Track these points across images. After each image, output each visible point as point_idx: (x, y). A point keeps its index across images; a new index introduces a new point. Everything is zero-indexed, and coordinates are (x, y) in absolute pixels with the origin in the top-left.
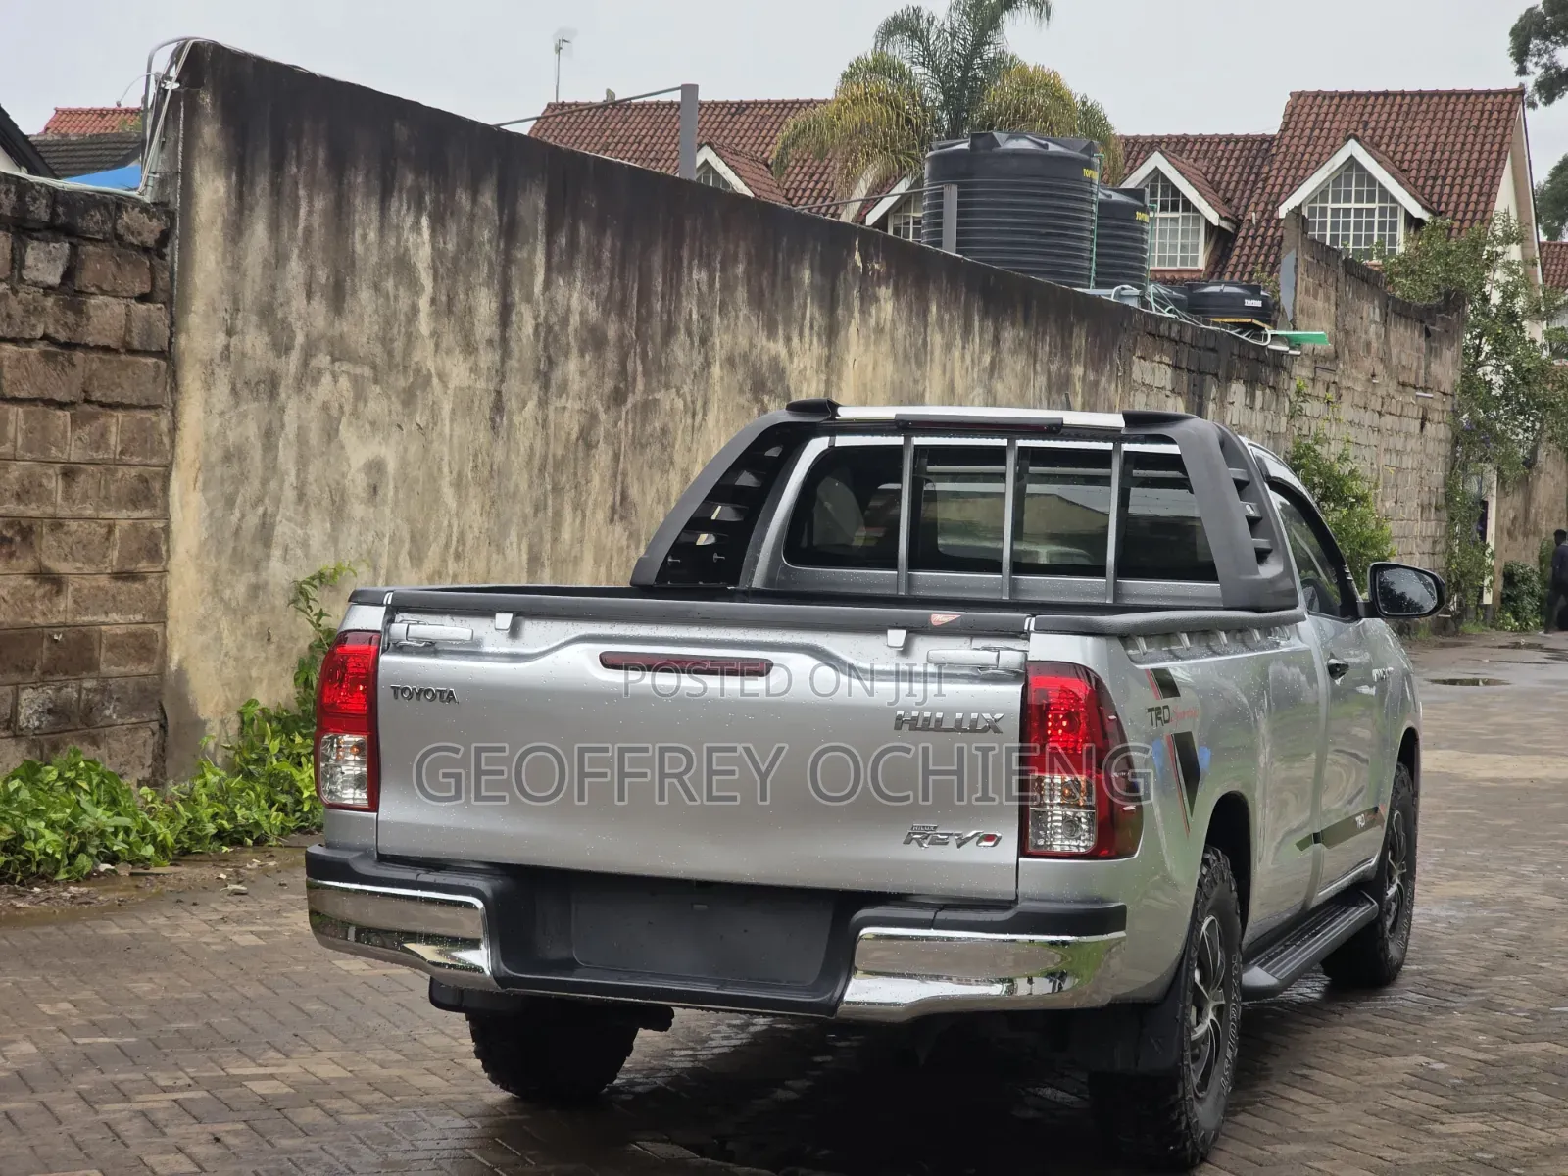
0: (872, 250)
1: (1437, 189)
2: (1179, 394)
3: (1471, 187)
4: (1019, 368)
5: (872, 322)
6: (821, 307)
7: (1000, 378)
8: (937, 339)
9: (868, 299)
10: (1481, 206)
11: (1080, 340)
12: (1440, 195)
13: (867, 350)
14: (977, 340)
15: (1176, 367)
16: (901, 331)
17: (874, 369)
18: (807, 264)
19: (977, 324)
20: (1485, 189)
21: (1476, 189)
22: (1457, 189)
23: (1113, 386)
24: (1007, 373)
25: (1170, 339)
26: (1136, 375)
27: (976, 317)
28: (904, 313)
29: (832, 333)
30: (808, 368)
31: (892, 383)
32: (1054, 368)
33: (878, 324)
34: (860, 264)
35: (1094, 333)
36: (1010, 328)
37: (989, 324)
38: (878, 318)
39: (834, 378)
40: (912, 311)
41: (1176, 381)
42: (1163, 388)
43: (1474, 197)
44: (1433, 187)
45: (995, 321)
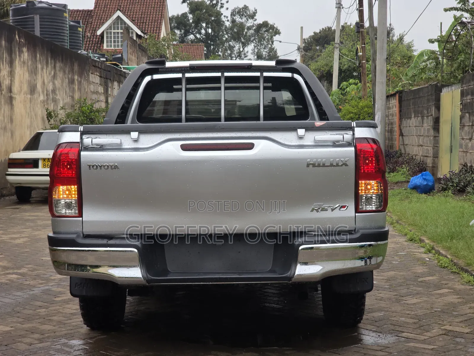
0: (21, 35)
1: (144, 26)
2: (102, 85)
3: (154, 25)
4: (61, 76)
5: (22, 60)
6: (8, 54)
7: (57, 79)
8: (39, 66)
9: (21, 52)
10: (158, 31)
11: (76, 68)
12: (145, 28)
13: (21, 69)
14: (50, 66)
15: (101, 77)
16: (30, 63)
17: (23, 76)
18: (3, 39)
19: (50, 61)
20: (158, 26)
21: (156, 26)
22: (150, 26)
23: (85, 82)
24: (58, 77)
25: (99, 68)
26: (91, 79)
27: (49, 59)
28: (30, 57)
29: (11, 63)
30: (6, 75)
31: (28, 80)
32: (70, 76)
33: (23, 60)
34: (18, 40)
35: (79, 65)
36: (58, 63)
37: (53, 61)
38: (23, 59)
39: (13, 79)
40: (32, 56)
41: (101, 81)
42: (98, 83)
43: (155, 29)
44: (142, 25)
45: (54, 59)
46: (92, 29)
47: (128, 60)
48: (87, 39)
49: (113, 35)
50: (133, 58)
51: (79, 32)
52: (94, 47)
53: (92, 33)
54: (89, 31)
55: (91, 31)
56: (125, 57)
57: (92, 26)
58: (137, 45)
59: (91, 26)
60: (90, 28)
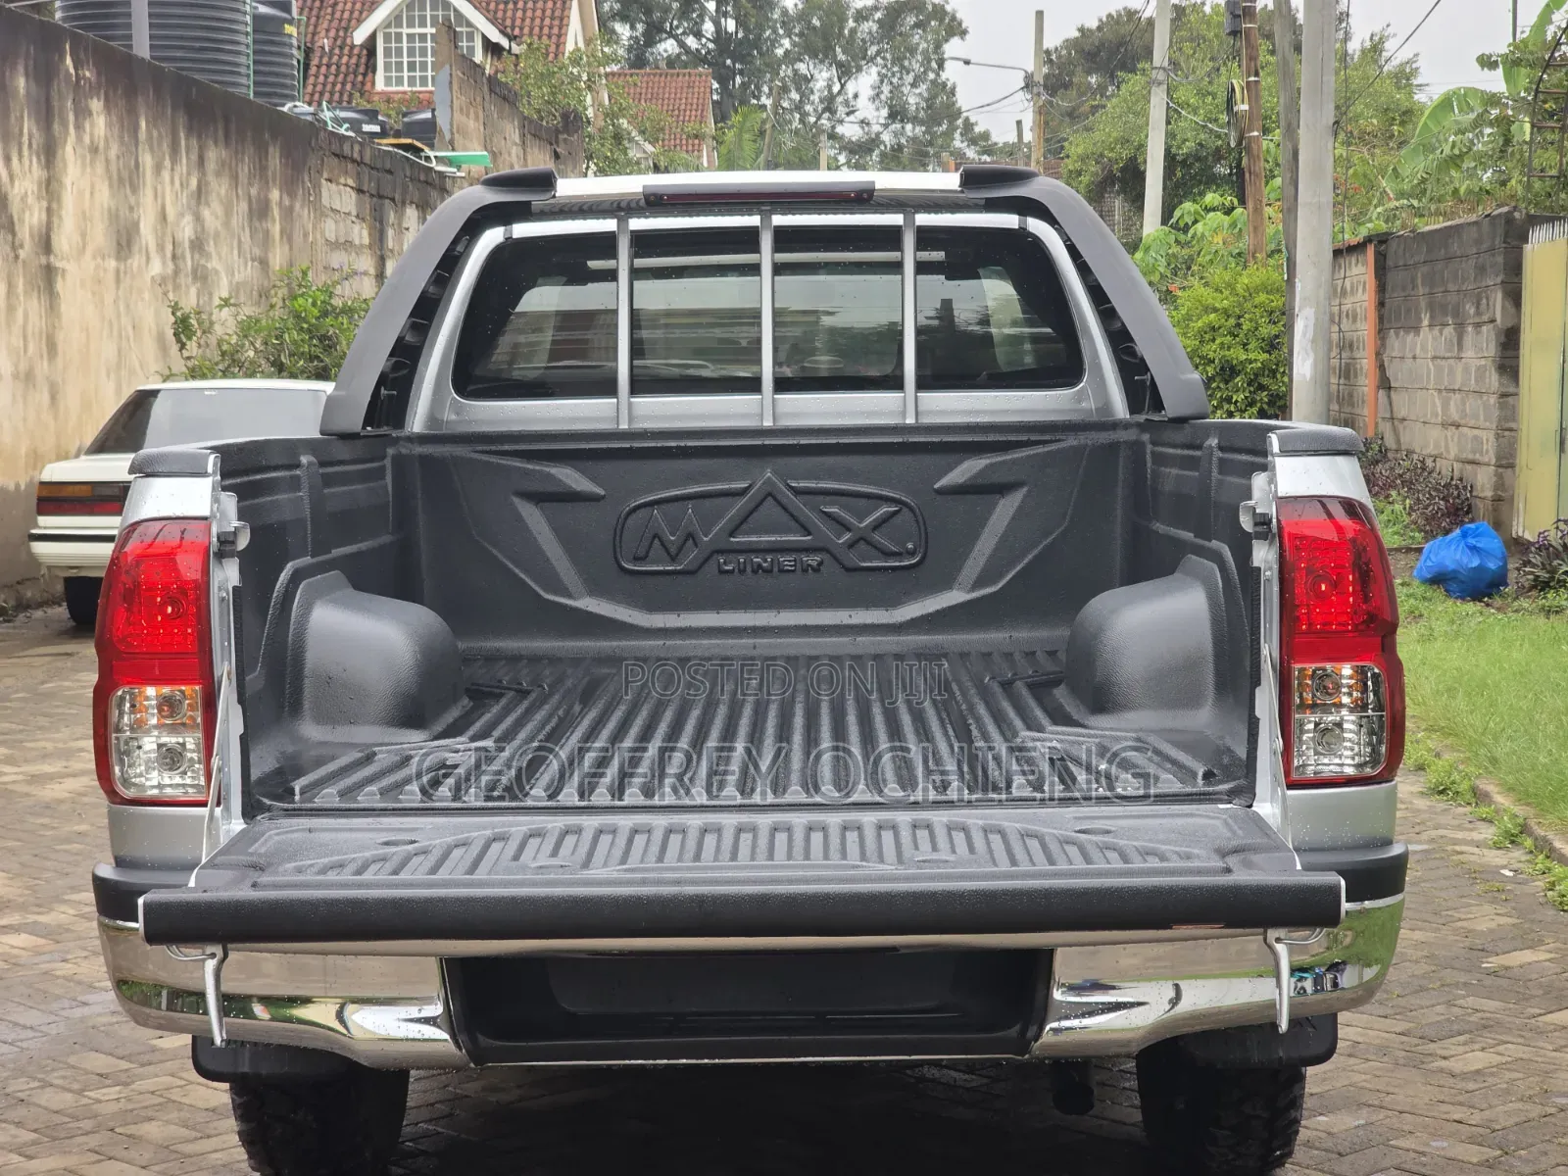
0: (82, 56)
1: (509, 14)
2: (363, 220)
3: (544, 11)
4: (223, 192)
5: (87, 139)
6: (38, 122)
7: (208, 204)
8: (147, 160)
9: (82, 113)
10: (555, 30)
11: (275, 160)
12: (513, 21)
13: (83, 173)
14: (184, 161)
15: (360, 191)
16: (113, 152)
17: (92, 193)
18: (21, 69)
19: (183, 143)
20: (557, 13)
21: (548, 13)
22: (529, 13)
23: (306, 211)
24: (213, 197)
25: (354, 161)
26: (325, 201)
27: (182, 135)
28: (116, 131)
29: (49, 153)
30: (29, 193)
31: (109, 210)
32: (254, 191)
33: (92, 142)
34: (72, 71)
35: (287, 154)
36: (213, 147)
37: (194, 142)
38: (92, 135)
39: (54, 206)
40: (122, 126)
41: (359, 205)
42: (349, 214)
43: (547, 21)
44: (505, 11)
45: (199, 137)
46: (335, 23)
47: (452, 134)
48: (321, 57)
49: (405, 44)
50: (471, 124)
51: (286, 39)
52: (343, 84)
53: (335, 40)
54: (327, 31)
55: (332, 33)
56: (442, 122)
57: (338, 15)
58: (485, 81)
59: (333, 14)
60: (331, 21)
